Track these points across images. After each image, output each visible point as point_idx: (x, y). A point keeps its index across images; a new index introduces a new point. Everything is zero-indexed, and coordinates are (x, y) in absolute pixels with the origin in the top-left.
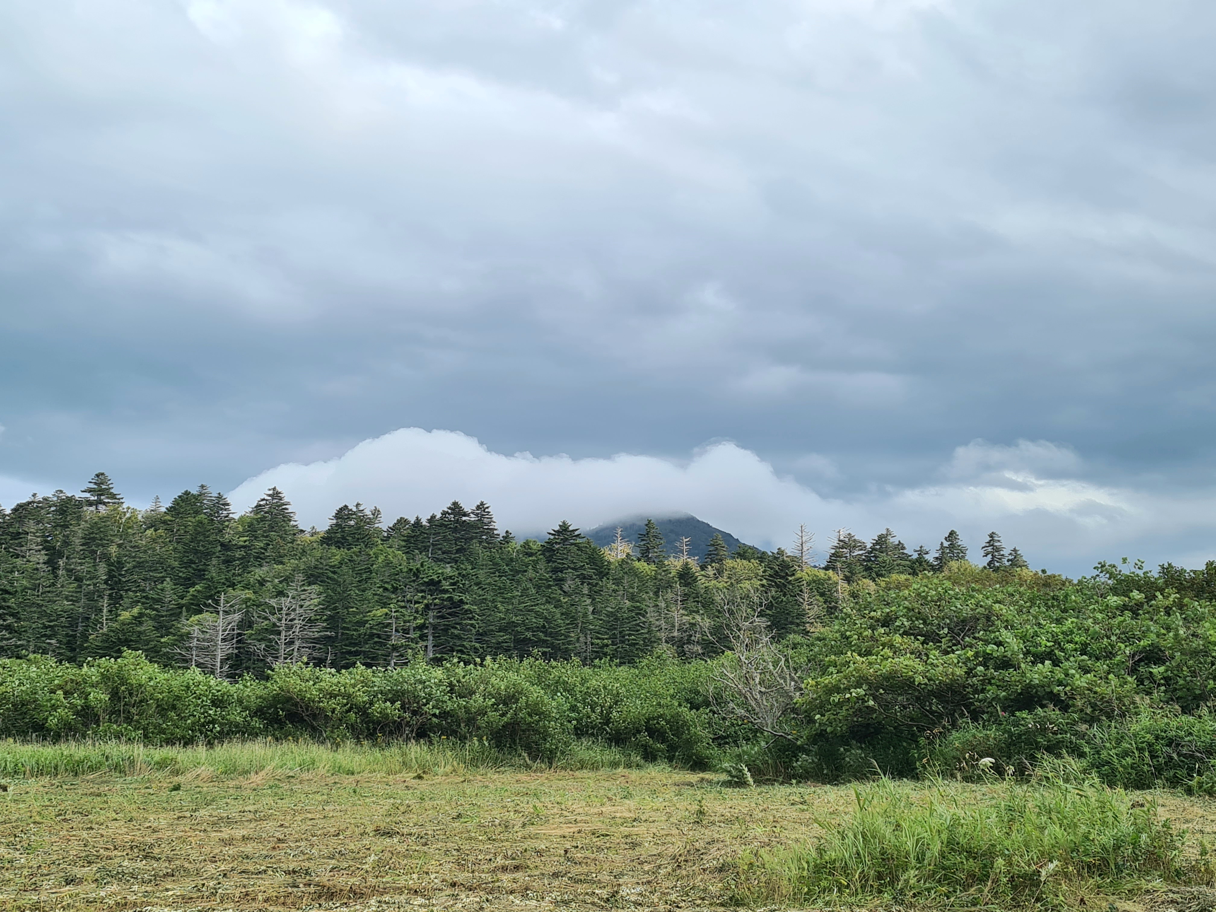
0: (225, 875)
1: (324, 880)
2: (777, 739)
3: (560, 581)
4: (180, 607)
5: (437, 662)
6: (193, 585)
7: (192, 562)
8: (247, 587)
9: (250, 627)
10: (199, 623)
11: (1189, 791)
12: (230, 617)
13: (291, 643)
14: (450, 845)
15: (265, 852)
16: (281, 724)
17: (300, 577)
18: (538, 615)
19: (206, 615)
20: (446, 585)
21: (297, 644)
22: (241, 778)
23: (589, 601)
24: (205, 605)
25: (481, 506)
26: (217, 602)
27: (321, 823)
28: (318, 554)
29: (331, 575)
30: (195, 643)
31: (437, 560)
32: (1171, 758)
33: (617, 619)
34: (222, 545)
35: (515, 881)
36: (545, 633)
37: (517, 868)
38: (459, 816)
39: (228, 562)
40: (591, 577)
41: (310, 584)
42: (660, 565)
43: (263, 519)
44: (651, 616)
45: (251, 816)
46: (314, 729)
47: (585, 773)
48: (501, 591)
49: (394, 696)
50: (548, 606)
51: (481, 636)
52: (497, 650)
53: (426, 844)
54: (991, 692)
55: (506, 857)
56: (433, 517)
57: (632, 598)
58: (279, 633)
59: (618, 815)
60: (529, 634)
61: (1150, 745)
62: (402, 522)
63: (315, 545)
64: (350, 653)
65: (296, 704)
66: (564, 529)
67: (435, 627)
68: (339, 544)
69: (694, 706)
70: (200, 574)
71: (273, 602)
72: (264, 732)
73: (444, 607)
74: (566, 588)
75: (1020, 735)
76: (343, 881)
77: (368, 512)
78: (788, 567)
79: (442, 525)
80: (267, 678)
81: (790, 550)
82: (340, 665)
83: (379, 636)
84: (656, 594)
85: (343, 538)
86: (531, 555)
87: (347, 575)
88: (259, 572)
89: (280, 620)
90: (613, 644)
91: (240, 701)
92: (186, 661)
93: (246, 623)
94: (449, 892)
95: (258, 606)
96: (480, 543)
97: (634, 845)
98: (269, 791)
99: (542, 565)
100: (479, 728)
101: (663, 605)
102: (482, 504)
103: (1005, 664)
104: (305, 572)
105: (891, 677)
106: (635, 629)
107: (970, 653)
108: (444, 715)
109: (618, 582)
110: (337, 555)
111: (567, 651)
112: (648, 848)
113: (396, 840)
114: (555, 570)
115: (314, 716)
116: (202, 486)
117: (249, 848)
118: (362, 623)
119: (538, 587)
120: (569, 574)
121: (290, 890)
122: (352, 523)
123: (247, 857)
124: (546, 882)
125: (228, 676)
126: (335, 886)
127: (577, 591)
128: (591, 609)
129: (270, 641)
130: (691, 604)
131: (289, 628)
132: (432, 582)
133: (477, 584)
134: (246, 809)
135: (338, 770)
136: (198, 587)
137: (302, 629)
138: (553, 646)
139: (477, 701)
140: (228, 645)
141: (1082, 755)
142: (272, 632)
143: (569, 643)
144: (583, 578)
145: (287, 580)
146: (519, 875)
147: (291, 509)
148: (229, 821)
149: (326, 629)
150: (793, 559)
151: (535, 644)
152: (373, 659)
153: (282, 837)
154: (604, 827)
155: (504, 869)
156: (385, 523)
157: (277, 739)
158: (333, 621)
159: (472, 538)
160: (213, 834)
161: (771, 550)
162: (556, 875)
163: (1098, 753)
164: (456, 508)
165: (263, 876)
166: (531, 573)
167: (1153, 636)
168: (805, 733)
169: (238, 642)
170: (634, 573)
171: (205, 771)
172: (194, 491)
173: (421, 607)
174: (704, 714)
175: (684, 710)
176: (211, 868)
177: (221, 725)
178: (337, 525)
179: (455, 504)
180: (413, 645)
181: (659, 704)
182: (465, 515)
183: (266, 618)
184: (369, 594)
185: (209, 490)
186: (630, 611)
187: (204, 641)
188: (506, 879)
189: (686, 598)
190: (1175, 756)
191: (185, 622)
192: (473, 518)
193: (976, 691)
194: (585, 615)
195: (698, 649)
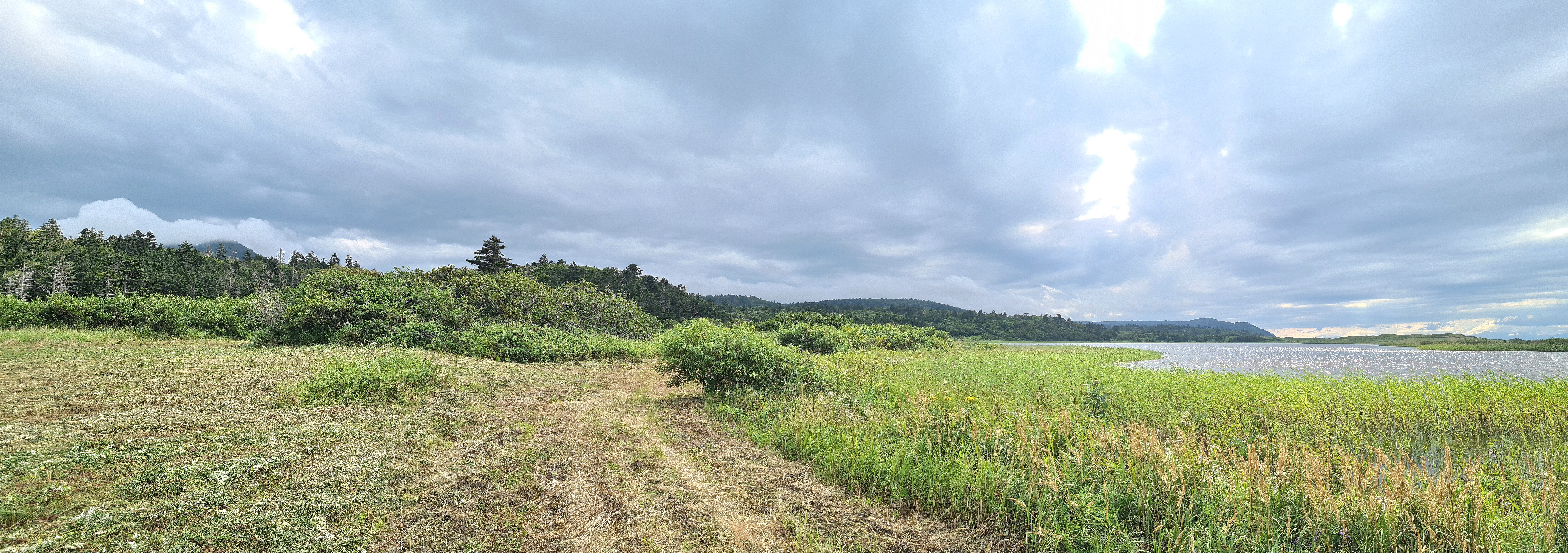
0: (19, 401)
1: (74, 402)
2: (274, 329)
3: (183, 265)
4: (4, 267)
5: (127, 295)
6: (10, 258)
7: (10, 248)
8: (37, 260)
9: (39, 277)
10: (12, 275)
11: (426, 349)
12: (28, 273)
13: (59, 285)
14: (138, 380)
15: (42, 386)
16: (53, 320)
17: (64, 257)
18: (173, 278)
19: (16, 272)
20: (133, 264)
21: (62, 286)
22: (32, 344)
23: (195, 273)
24: (16, 267)
25: (150, 233)
26: (22, 267)
27: (73, 369)
28: (73, 248)
29: (78, 257)
30: (10, 283)
31: (129, 254)
32: (420, 337)
33: (207, 280)
34: (25, 242)
35: (173, 399)
36: (176, 285)
37: (173, 391)
38: (142, 365)
39: (28, 249)
40: (196, 264)
41: (68, 261)
42: (225, 260)
43: (46, 232)
44: (221, 279)
45: (35, 366)
46: (69, 323)
47: (192, 341)
48: (157, 267)
49: (109, 310)
50: (178, 274)
51: (148, 285)
52: (155, 291)
53: (126, 380)
54: (357, 313)
55: (167, 386)
56: (128, 236)
57: (213, 272)
58: (53, 281)
59: (216, 363)
60: (169, 285)
61: (414, 332)
62: (113, 237)
63: (71, 244)
64: (87, 290)
65: (61, 311)
66: (186, 244)
67: (128, 281)
68: (83, 245)
69: (239, 315)
70: (14, 254)
71: (50, 267)
72: (45, 323)
73: (132, 273)
74: (186, 268)
75: (367, 329)
76: (85, 403)
77: (97, 232)
78: (275, 264)
79: (131, 239)
80: (47, 300)
81: (276, 257)
82: (82, 294)
83: (101, 284)
84: (223, 271)
85: (85, 242)
86: (171, 254)
87: (87, 257)
88: (43, 254)
89: (53, 275)
90: (204, 290)
91: (32, 310)
92: (6, 291)
93: (36, 276)
94: (140, 407)
95: (42, 269)
96: (149, 248)
97: (225, 378)
98: (46, 351)
99: (175, 258)
100: (147, 323)
101: (225, 275)
102: (150, 232)
103: (362, 303)
104: (66, 255)
105: (321, 306)
106: (214, 285)
107: (350, 299)
108: (132, 317)
109: (208, 266)
110: (82, 249)
111: (185, 292)
112: (232, 380)
113: (111, 377)
114: (181, 260)
115: (70, 317)
116: (16, 216)
117: (34, 384)
118: (94, 278)
119: (173, 267)
120: (187, 262)
121: (55, 408)
122: (90, 236)
123: (32, 390)
124: (189, 399)
125: (26, 298)
126: (80, 406)
127: (190, 269)
128: (196, 276)
129: (48, 284)
130: (236, 275)
131: (57, 279)
132: (127, 263)
133: (147, 264)
134: (33, 361)
135: (80, 340)
136: (12, 259)
137: (64, 279)
138: (179, 290)
139: (147, 311)
140: (27, 285)
141: (389, 336)
142: (49, 280)
143: (186, 289)
144: (193, 264)
145: (58, 258)
146: (175, 395)
147: (60, 228)
148: (23, 369)
149: (76, 280)
150: (277, 260)
151: (171, 289)
152: (98, 293)
153: (51, 377)
154: (210, 369)
155: (167, 392)
156: (105, 237)
157: (51, 326)
158: (79, 277)
159: (145, 246)
160: (14, 376)
161: (268, 256)
162: (193, 395)
163: (395, 335)
164: (138, 233)
165: (41, 400)
166: (170, 261)
167: (414, 294)
168: (286, 327)
169: (32, 284)
170: (214, 263)
171: (13, 340)
172: (12, 217)
173: (121, 272)
174: (242, 318)
175: (234, 316)
176: (11, 397)
177: (22, 320)
178: (82, 236)
179: (138, 231)
180: (117, 288)
181: (224, 314)
182: (142, 236)
183: (46, 274)
184: (97, 266)
185: (19, 218)
186: (212, 277)
187: (15, 282)
188: (169, 398)
189: (235, 273)
190: (422, 336)
191: (5, 274)
192: (146, 237)
193: (351, 313)
194: (193, 278)
195: (239, 293)
